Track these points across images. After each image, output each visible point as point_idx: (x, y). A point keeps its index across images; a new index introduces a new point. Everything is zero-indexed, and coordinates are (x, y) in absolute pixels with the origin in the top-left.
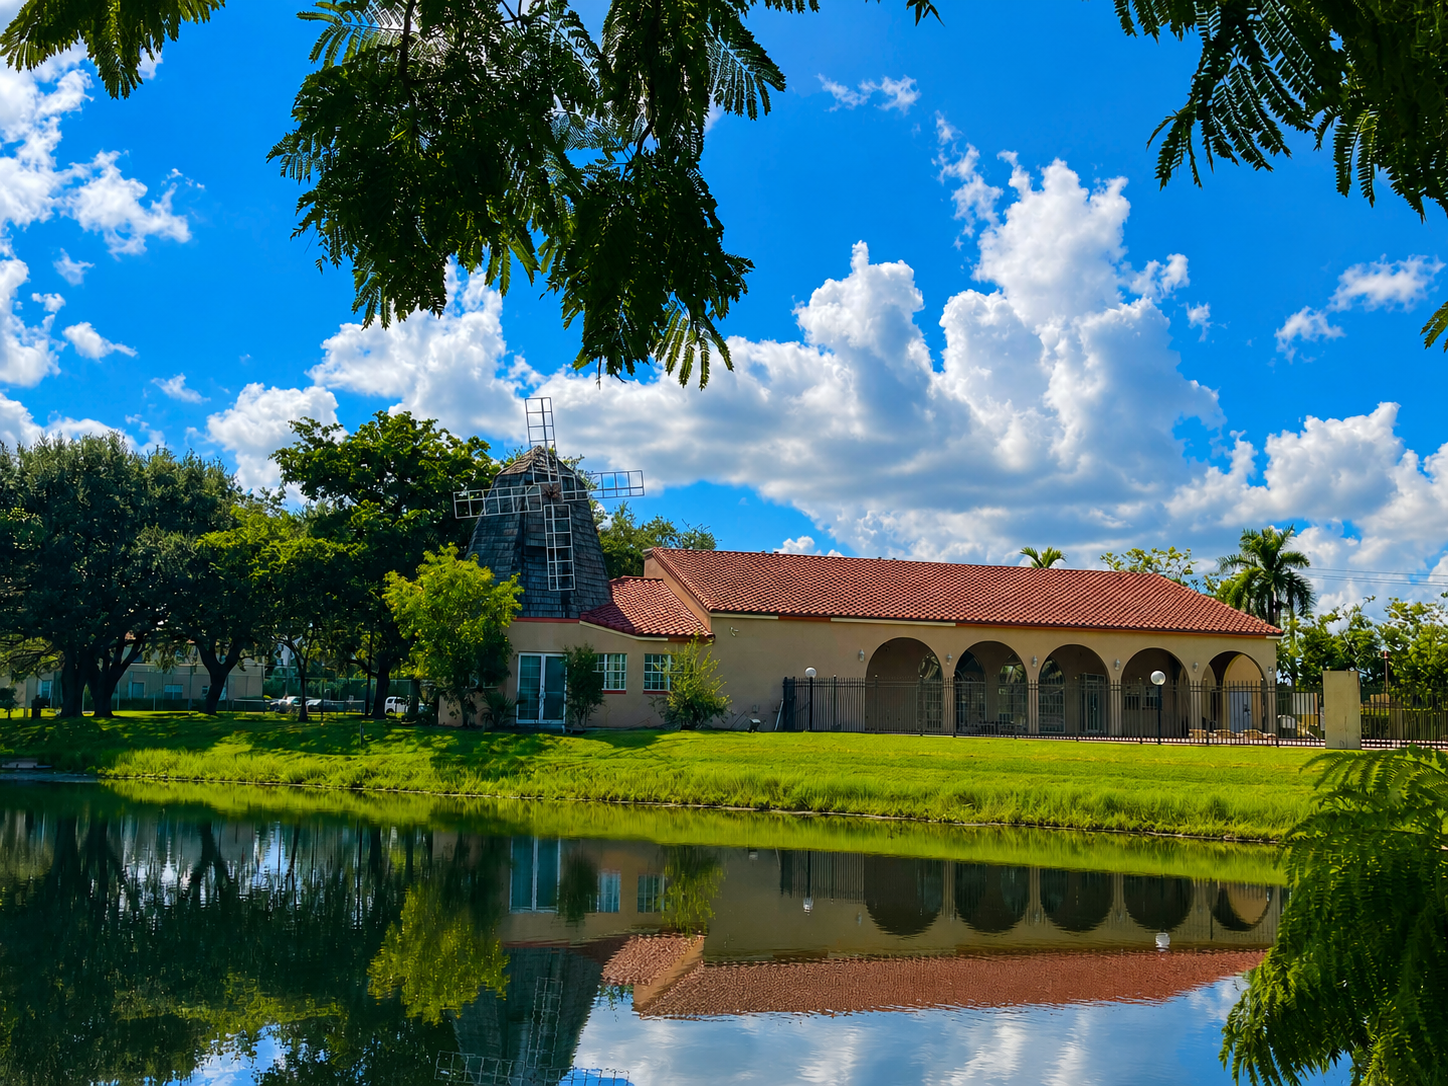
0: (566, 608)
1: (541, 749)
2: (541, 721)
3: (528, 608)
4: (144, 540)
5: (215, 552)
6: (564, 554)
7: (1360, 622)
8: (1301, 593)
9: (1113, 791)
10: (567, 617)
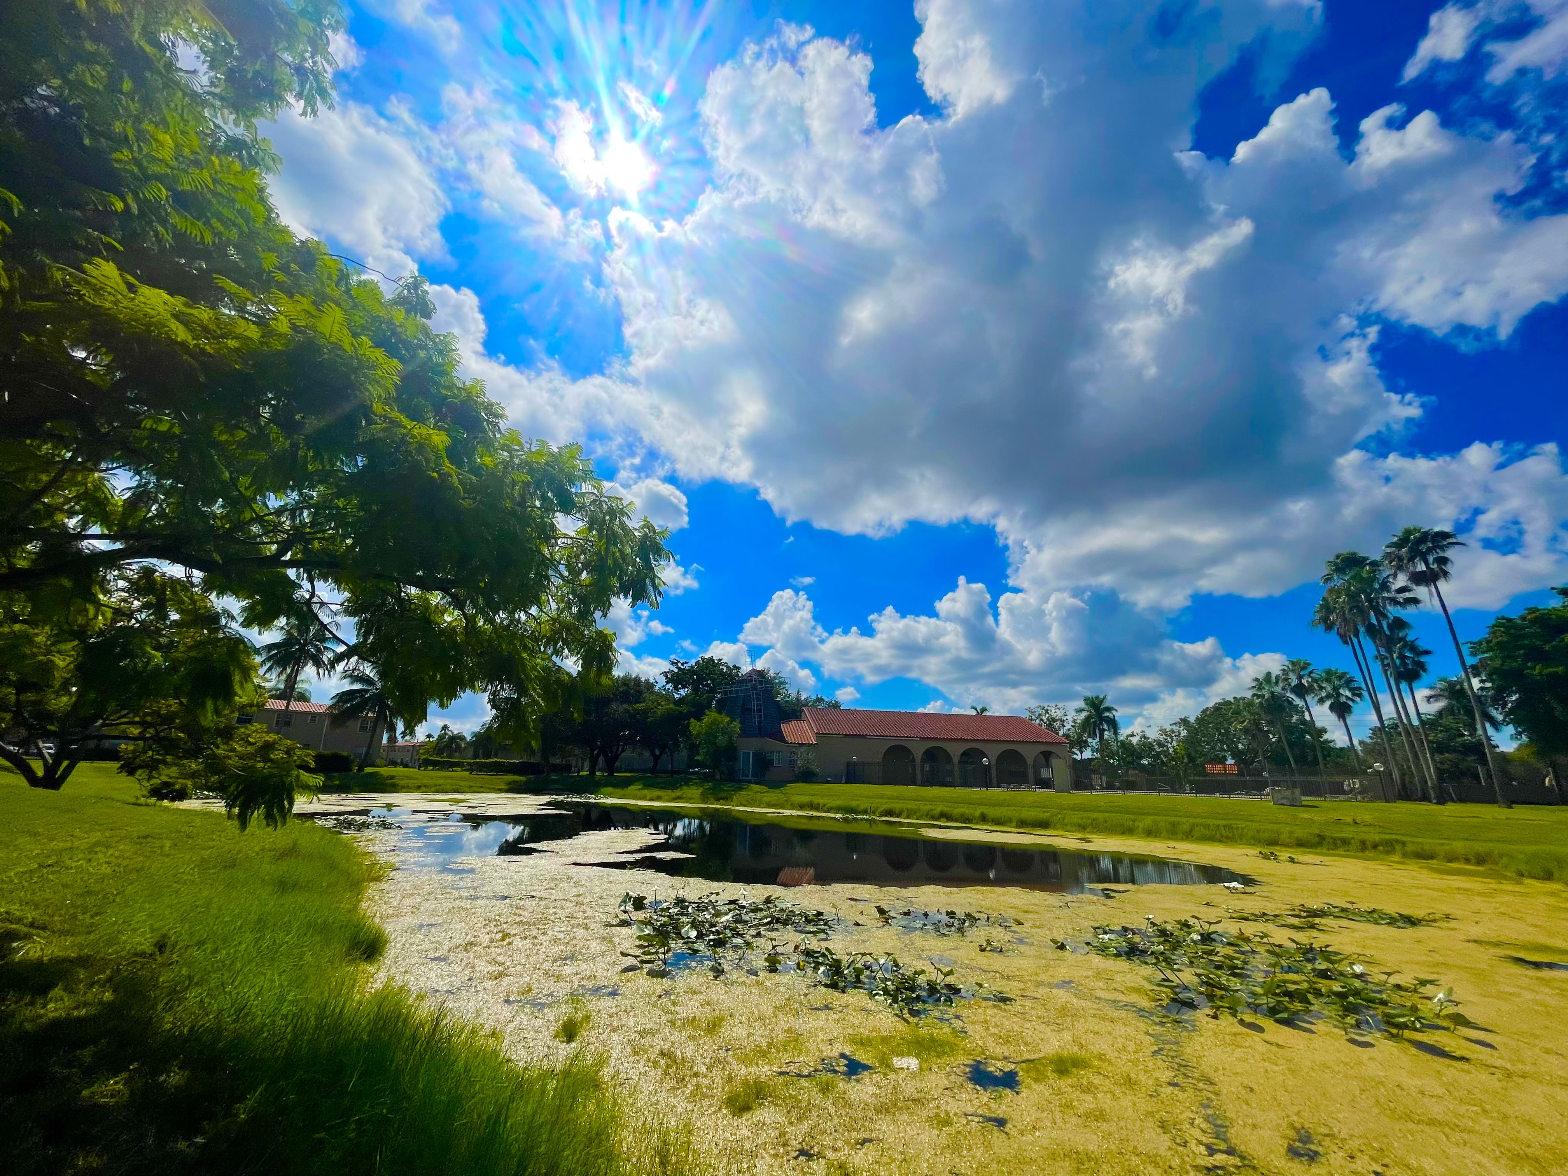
0: (761, 732)
1: (741, 789)
2: (750, 778)
3: (745, 733)
4: (614, 706)
5: (638, 712)
6: (759, 710)
7: (1145, 737)
8: (1113, 724)
9: (946, 809)
10: (761, 736)
